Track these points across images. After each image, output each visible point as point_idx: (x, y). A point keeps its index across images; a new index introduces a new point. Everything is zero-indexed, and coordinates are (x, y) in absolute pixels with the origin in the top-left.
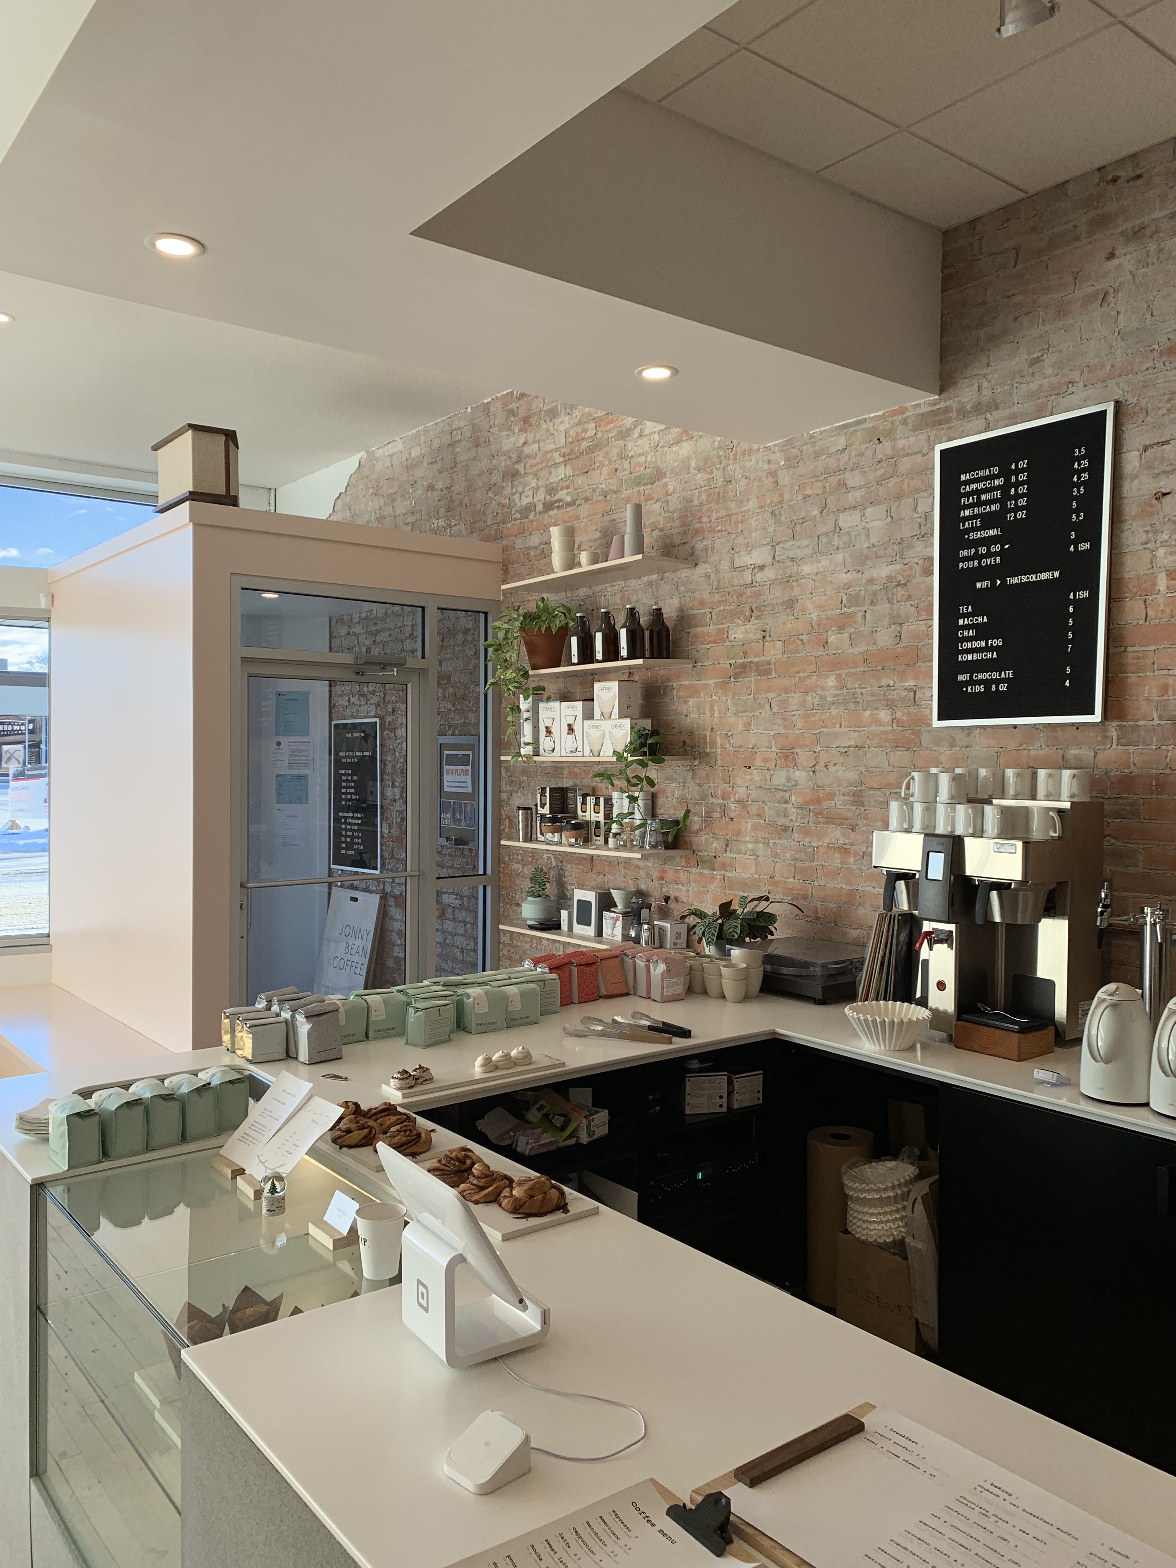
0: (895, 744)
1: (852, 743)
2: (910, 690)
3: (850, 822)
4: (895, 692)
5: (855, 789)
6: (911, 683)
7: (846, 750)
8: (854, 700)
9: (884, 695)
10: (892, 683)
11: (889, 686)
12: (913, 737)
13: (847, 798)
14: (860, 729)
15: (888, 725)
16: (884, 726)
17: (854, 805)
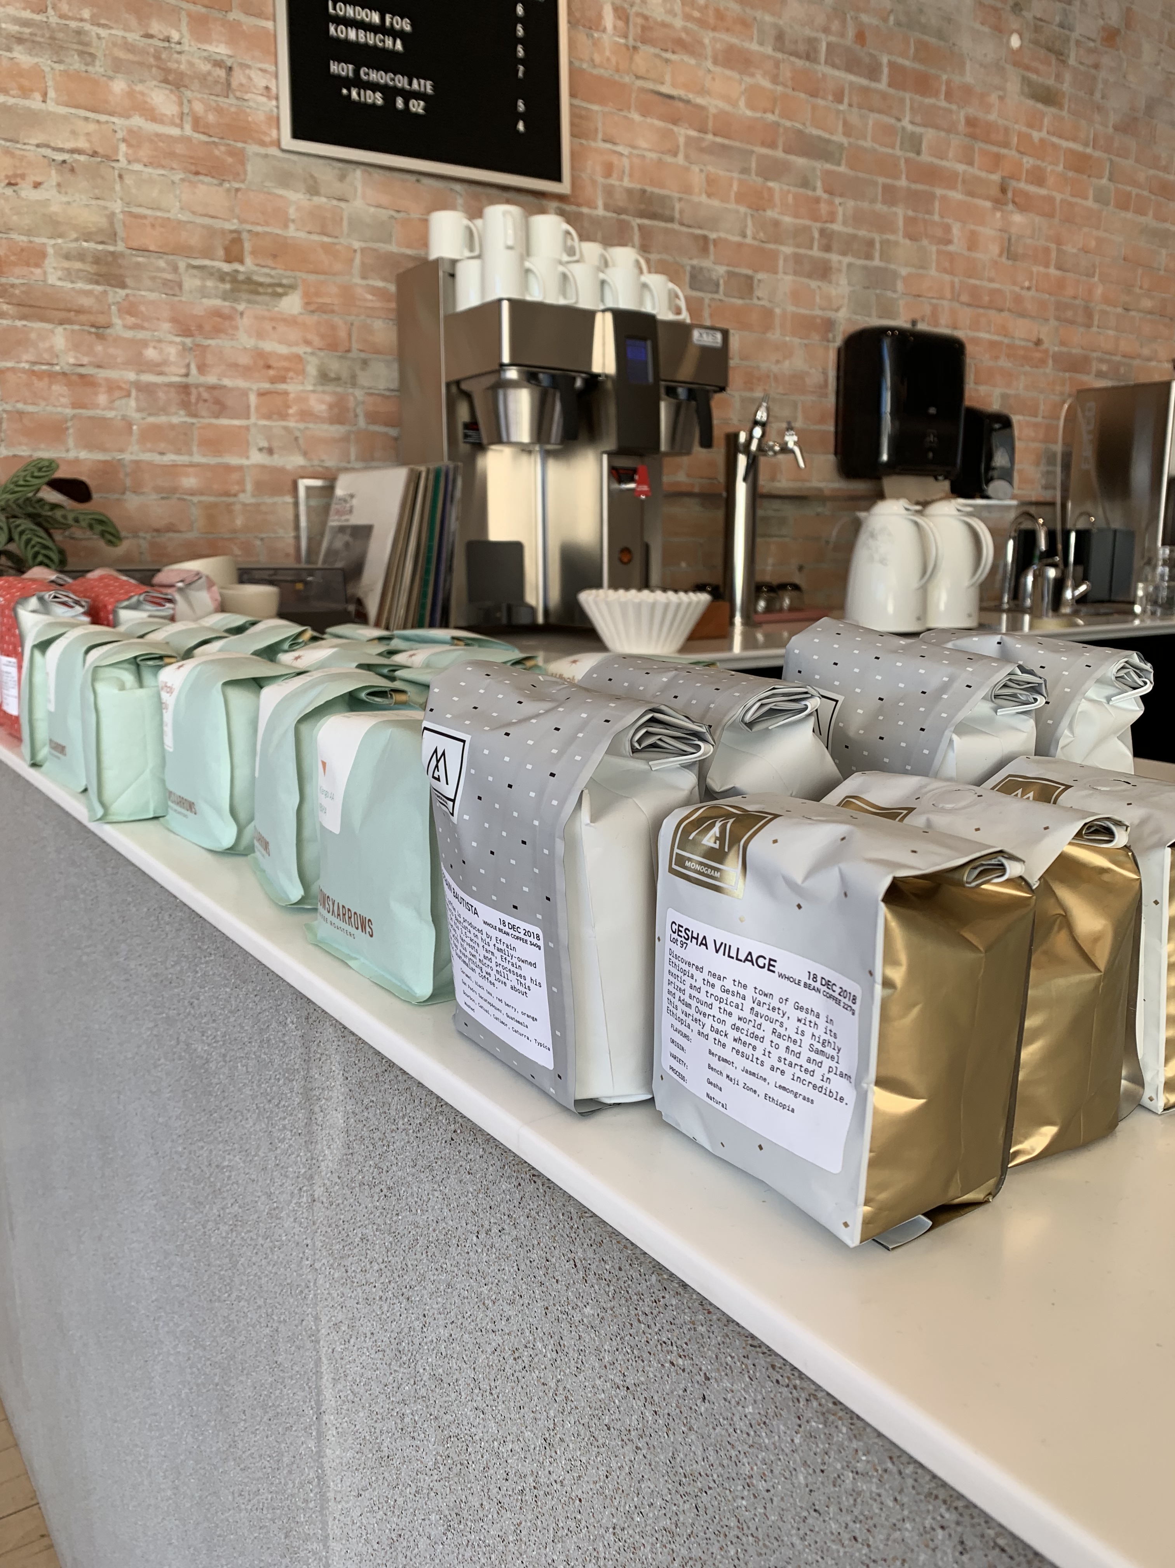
0: (193, 168)
1: (82, 143)
2: (218, 64)
3: (92, 318)
4: (183, 58)
5: (100, 247)
6: (221, 50)
7: (66, 156)
8: (80, 48)
9: (158, 58)
10: (175, 36)
11: (168, 39)
12: (230, 160)
13: (78, 265)
14: (103, 118)
15: (173, 124)
16: (162, 122)
17: (97, 283)
